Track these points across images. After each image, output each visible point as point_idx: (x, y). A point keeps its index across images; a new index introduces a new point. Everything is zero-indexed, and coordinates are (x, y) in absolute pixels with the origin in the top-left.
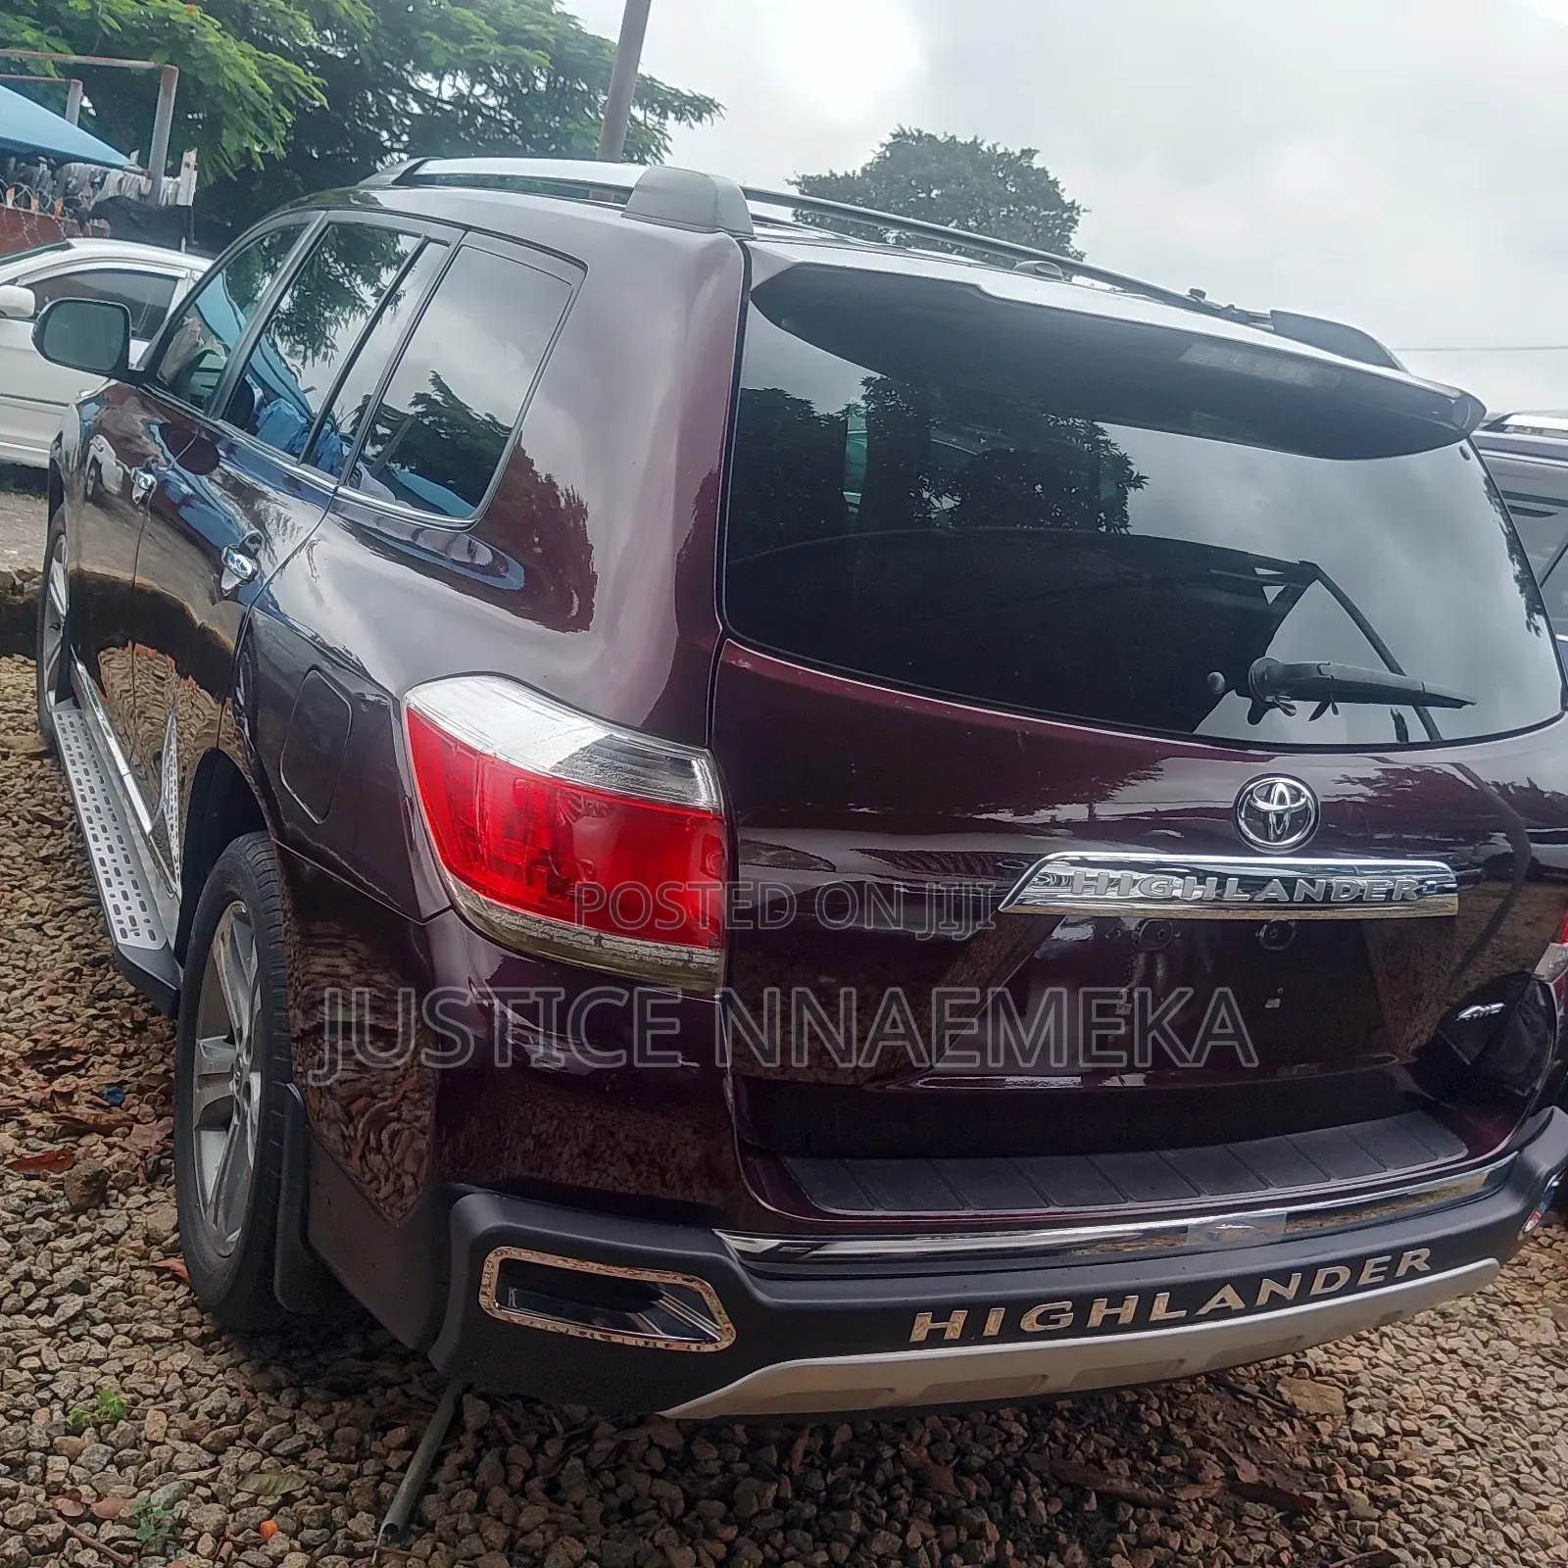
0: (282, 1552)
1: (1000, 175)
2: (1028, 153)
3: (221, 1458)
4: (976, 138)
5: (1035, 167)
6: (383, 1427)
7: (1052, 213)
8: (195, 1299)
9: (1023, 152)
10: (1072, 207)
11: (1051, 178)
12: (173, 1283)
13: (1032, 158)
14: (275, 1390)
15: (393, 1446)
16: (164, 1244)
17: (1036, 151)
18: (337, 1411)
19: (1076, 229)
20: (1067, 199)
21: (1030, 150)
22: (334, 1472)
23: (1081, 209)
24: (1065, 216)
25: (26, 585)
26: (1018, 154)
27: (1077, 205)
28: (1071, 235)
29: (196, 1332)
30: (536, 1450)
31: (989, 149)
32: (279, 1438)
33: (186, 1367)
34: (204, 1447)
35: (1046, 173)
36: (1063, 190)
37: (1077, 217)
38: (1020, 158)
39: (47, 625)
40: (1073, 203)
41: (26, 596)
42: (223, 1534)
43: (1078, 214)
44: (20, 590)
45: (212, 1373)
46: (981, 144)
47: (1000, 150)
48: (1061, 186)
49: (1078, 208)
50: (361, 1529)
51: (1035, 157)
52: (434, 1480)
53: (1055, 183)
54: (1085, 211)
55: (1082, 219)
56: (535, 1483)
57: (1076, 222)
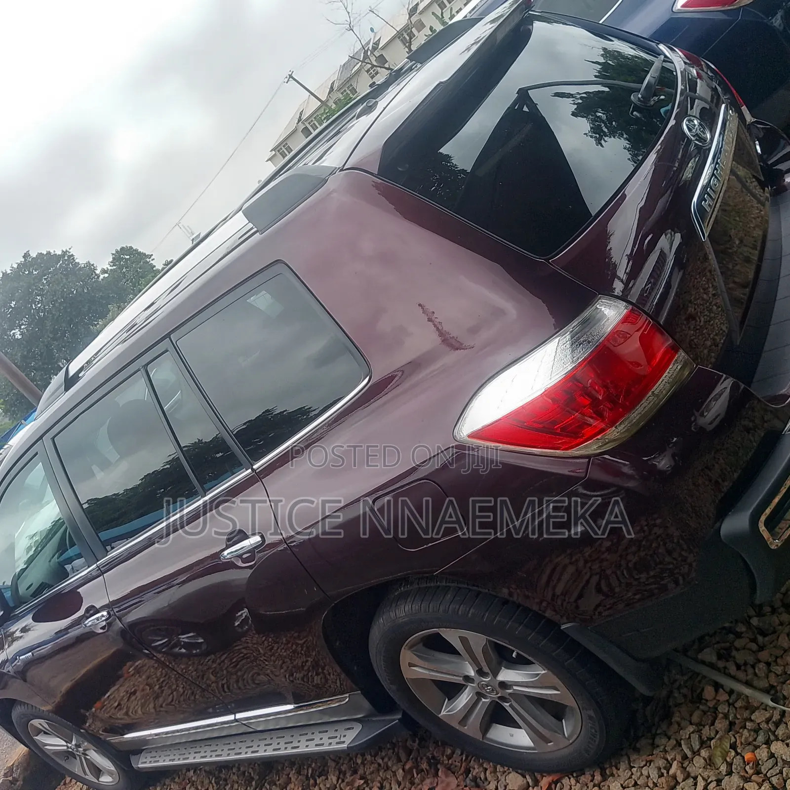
0: (768, 752)
1: (27, 273)
2: (26, 255)
3: (693, 775)
4: (2, 272)
5: (35, 256)
6: (699, 699)
7: (61, 262)
8: (575, 775)
9: (24, 257)
10: (64, 253)
11: (45, 253)
12: (558, 785)
13: (30, 255)
14: (654, 746)
15: (714, 696)
16: (531, 785)
17: (28, 251)
18: (678, 719)
19: (75, 257)
20: (59, 252)
21: (25, 254)
22: (721, 724)
23: (68, 250)
24: (66, 258)
25: (14, 775)
26: (23, 260)
27: (65, 250)
28: (77, 261)
29: (598, 778)
30: (739, 635)
31: (11, 270)
32: (690, 746)
33: (622, 785)
34: (684, 780)
35: (41, 253)
36: (54, 251)
37: (71, 254)
38: (25, 260)
39: (62, 763)
40: (63, 251)
41: (21, 779)
42: (747, 778)
43: (69, 252)
44: (15, 780)
45: (630, 773)
46: (6, 272)
47: (15, 266)
48: (52, 251)
49: (67, 251)
50: (765, 716)
51: (30, 253)
52: (744, 681)
53: (49, 253)
54: (70, 249)
55: (72, 252)
56: (760, 639)
57: (72, 255)
